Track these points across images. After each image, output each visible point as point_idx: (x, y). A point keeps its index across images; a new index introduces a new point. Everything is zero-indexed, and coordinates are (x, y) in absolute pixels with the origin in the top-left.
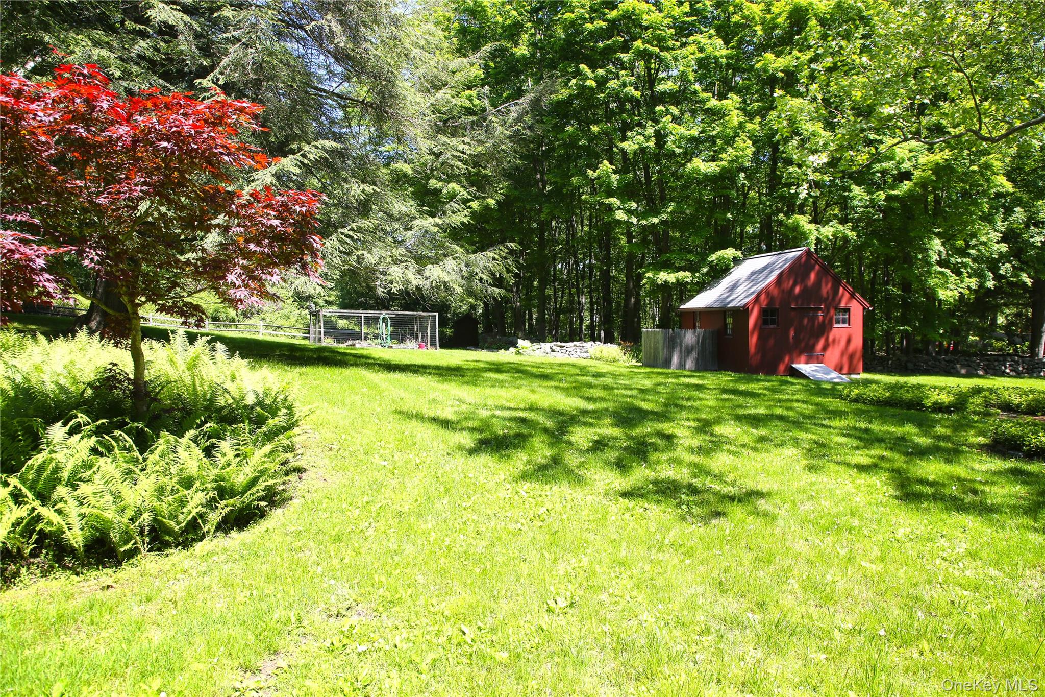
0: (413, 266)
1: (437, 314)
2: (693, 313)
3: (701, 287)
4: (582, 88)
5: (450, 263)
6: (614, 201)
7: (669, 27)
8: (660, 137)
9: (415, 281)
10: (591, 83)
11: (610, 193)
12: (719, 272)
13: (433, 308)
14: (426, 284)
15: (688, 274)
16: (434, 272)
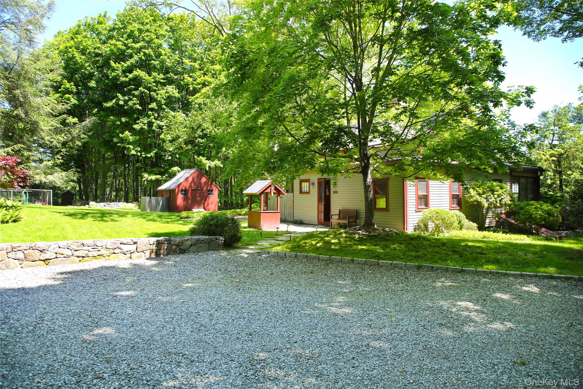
0: (43, 176)
1: (51, 191)
2: (162, 191)
3: (166, 181)
4: (117, 104)
5: (56, 174)
6: (131, 147)
7: (154, 82)
8: (150, 124)
9: (44, 180)
10: (121, 103)
11: (130, 143)
12: (172, 176)
13: (51, 188)
14: (48, 181)
15: (160, 176)
16: (50, 178)
